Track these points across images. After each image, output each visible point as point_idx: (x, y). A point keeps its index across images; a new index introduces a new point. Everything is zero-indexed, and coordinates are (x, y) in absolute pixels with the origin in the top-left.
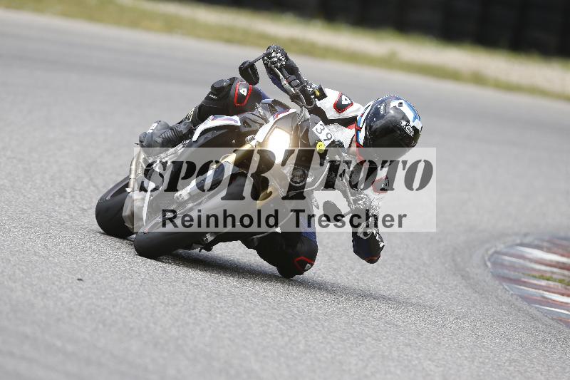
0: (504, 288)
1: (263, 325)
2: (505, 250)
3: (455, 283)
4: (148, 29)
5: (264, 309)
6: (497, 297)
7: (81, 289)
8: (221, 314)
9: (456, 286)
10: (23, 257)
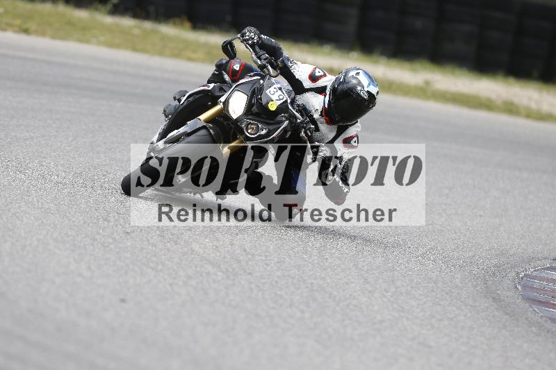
0: (534, 310)
2: (534, 274)
3: (486, 305)
4: (190, 59)
6: (527, 319)
9: (487, 308)
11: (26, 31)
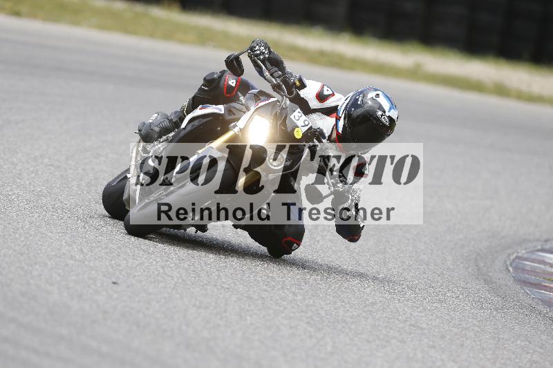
0: (525, 292)
1: (291, 327)
2: (526, 256)
3: (478, 287)
4: (182, 42)
5: (293, 312)
7: (116, 292)
8: (251, 316)
10: (60, 261)
11: (17, 14)
